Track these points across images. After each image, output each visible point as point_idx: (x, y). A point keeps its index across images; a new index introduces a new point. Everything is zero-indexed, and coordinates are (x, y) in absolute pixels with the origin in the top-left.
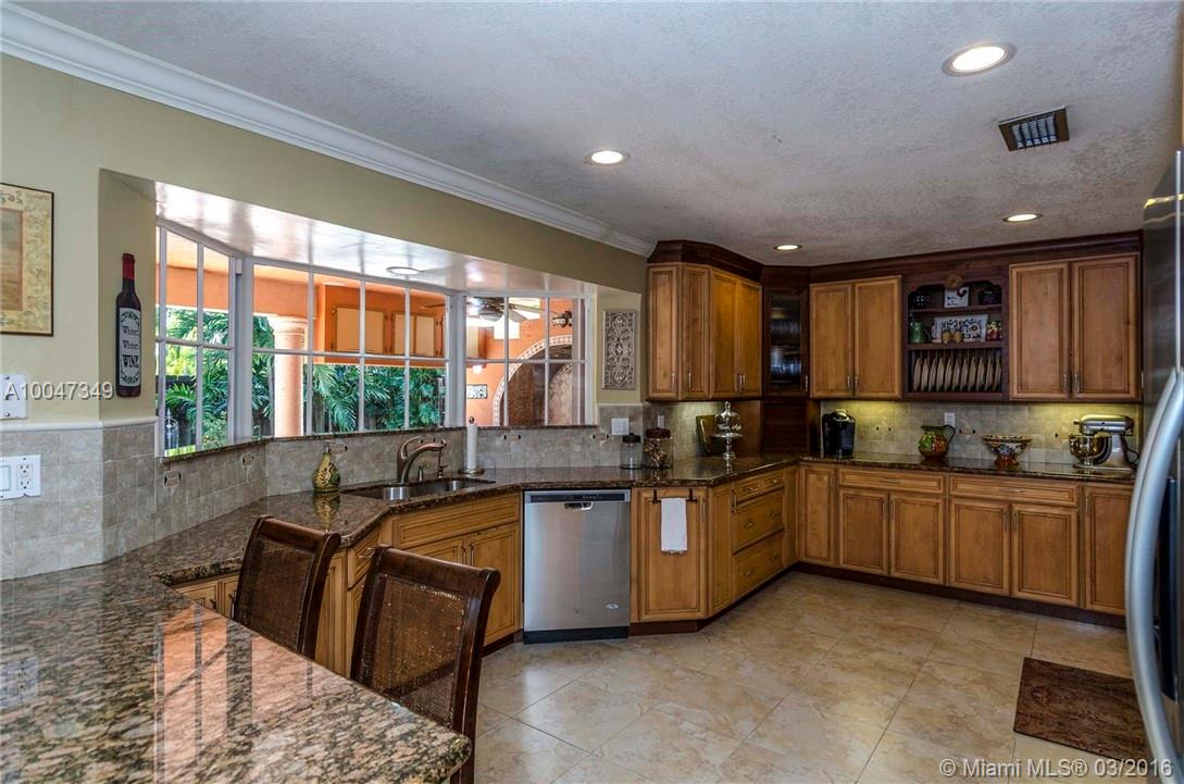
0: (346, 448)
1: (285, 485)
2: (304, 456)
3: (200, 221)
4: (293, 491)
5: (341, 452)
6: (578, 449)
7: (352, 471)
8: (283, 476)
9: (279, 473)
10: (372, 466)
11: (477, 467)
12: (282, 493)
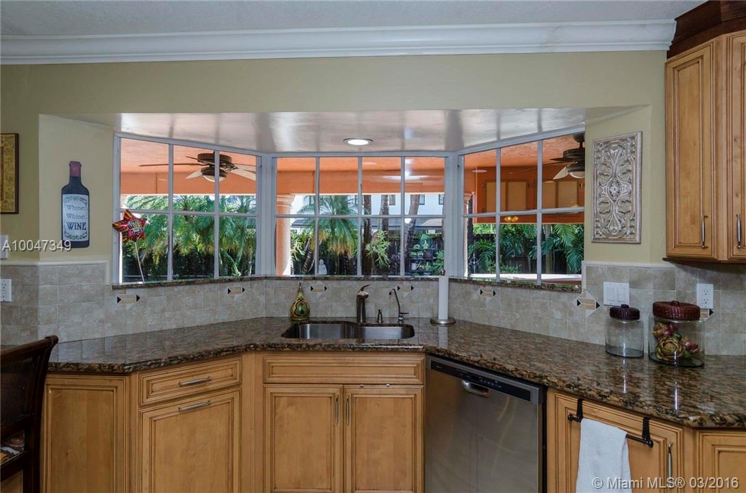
0: (326, 288)
1: (277, 310)
2: (291, 291)
3: (217, 135)
4: (283, 316)
5: (321, 291)
6: (558, 315)
7: (331, 306)
8: (275, 304)
9: (273, 302)
10: (348, 304)
11: (449, 318)
12: (275, 316)
